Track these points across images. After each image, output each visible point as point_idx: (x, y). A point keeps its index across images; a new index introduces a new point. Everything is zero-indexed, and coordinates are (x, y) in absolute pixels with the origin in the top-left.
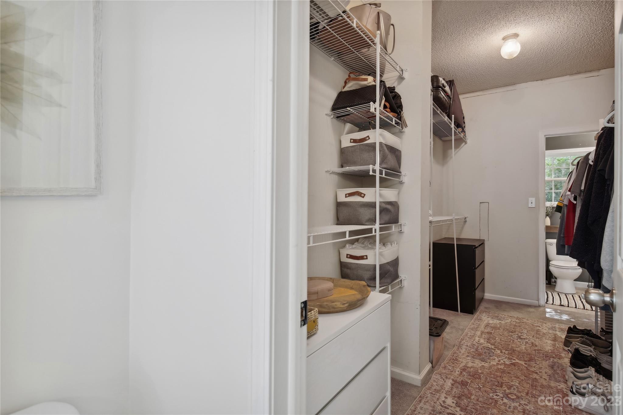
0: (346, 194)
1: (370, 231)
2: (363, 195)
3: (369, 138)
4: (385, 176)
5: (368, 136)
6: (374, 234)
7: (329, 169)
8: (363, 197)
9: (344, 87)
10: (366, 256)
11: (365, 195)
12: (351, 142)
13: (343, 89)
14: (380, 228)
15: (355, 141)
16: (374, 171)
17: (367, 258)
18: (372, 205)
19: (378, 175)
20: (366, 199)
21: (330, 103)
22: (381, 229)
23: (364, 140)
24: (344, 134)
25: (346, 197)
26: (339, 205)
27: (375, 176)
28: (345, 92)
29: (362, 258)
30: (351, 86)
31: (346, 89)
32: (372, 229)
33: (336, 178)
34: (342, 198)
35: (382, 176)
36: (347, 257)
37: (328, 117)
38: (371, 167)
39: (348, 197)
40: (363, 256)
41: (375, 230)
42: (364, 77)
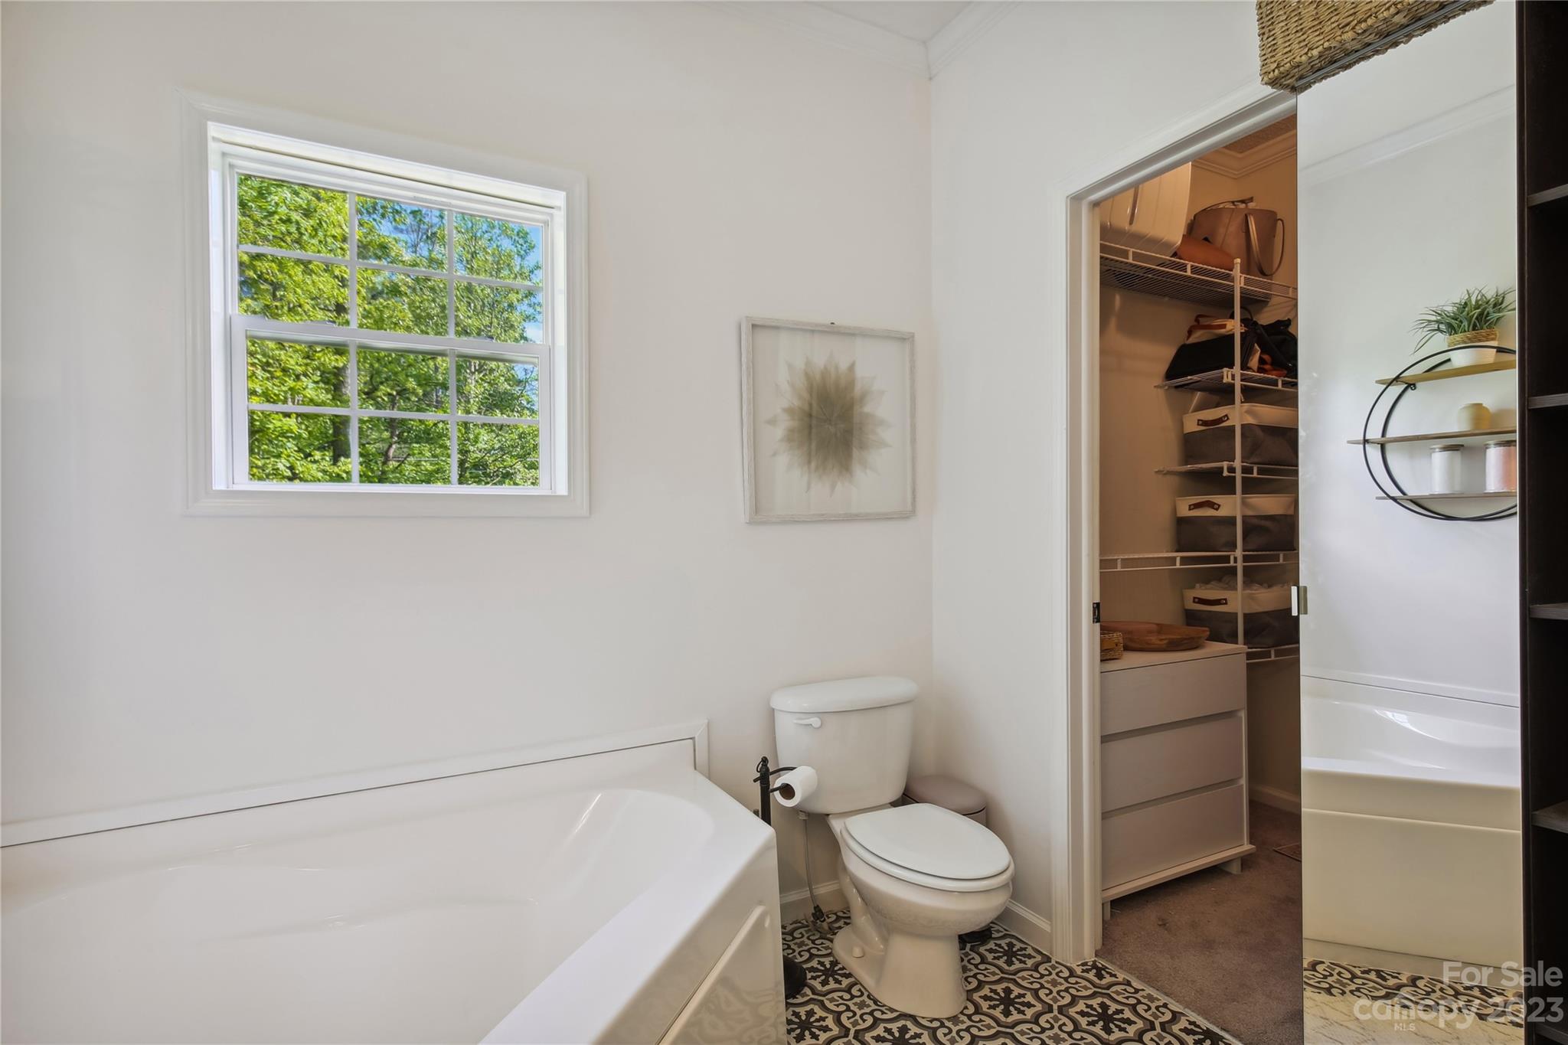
0: (1190, 506)
1: (1227, 559)
2: (1216, 506)
3: (1228, 419)
4: (1258, 474)
5: (1226, 416)
6: (1232, 563)
7: (1161, 468)
8: (1217, 509)
9: (1188, 337)
10: (1225, 599)
11: (1219, 506)
12: (1198, 425)
13: (1187, 339)
14: (1244, 556)
15: (1205, 423)
16: (1232, 470)
17: (1226, 603)
18: (1230, 521)
19: (1239, 475)
20: (1222, 512)
21: (1163, 367)
22: (1246, 559)
23: (1220, 420)
24: (1190, 411)
25: (1190, 509)
26: (1181, 522)
27: (1235, 477)
28: (1189, 345)
29: (1218, 602)
30: (1198, 336)
31: (1193, 340)
32: (1229, 556)
33: (1175, 481)
34: (1184, 511)
35: (1251, 476)
36: (1194, 602)
37: (1159, 390)
38: (1225, 464)
39: (1193, 509)
40: (1220, 600)
41: (1235, 559)
42: (1218, 322)
